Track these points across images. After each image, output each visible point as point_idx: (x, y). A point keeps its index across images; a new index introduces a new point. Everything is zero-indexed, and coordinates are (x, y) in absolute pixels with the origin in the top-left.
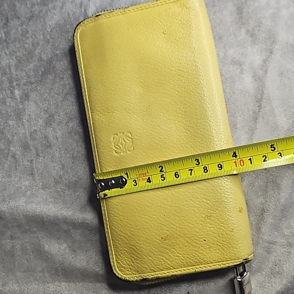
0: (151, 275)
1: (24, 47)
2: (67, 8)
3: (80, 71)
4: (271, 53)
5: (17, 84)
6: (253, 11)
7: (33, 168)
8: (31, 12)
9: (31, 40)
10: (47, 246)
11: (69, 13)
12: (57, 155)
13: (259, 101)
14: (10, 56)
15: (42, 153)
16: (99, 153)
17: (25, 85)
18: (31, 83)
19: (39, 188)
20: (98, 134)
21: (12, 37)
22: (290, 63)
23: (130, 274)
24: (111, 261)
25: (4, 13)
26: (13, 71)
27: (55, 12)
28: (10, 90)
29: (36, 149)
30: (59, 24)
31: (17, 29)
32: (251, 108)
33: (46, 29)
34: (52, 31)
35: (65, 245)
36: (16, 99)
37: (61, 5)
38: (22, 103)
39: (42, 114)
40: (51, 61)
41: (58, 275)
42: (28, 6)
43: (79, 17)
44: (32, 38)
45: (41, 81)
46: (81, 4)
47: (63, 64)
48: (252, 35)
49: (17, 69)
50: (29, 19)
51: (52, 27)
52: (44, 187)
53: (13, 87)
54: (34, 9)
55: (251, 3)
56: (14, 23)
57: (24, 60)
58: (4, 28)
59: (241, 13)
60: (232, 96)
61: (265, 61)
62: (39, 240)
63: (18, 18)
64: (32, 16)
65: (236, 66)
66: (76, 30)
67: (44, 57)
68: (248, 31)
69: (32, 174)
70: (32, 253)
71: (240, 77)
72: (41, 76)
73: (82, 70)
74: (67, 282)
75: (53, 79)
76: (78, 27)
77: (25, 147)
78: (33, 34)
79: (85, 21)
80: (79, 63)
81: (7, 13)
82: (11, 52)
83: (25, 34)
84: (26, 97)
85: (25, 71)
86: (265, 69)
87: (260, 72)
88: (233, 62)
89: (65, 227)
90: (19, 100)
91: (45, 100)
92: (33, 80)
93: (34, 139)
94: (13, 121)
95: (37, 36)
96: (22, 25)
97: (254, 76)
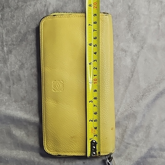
0: (62, 154)
1: (11, 24)
2: (37, 6)
3: (41, 43)
4: (142, 48)
5: (6, 44)
6: (136, 25)
7: (11, 91)
8: (17, 5)
9: (16, 21)
10: (14, 131)
11: (38, 10)
12: (24, 85)
13: (132, 72)
14: (3, 28)
15: (16, 83)
16: (45, 89)
17: (10, 45)
18: (14, 45)
19: (13, 101)
20: (46, 79)
21: (5, 17)
22: (151, 55)
23: (52, 152)
24: (44, 143)
25: (2, 3)
26: (4, 36)
27: (30, 7)
28: (2, 47)
29: (13, 81)
30: (32, 15)
31: (9, 14)
32: (128, 75)
33: (24, 16)
34: (27, 18)
35: (23, 132)
36: (5, 52)
37: (34, 4)
38: (8, 55)
39: (18, 62)
40: (25, 34)
41: (19, 147)
42: (16, 1)
43: (43, 12)
44: (16, 20)
45: (19, 44)
46: (45, 5)
47: (32, 37)
48: (134, 37)
49: (6, 36)
50: (16, 9)
51: (28, 16)
52: (16, 101)
53: (4, 45)
54: (19, 4)
55: (136, 20)
56: (7, 10)
57: (10, 31)
58: (1, 12)
59: (130, 24)
60: (119, 67)
61: (138, 52)
62: (10, 128)
63: (10, 7)
64: (18, 8)
65: (123, 52)
66: (42, 21)
67: (22, 31)
68: (132, 35)
69: (10, 93)
70: (6, 134)
71: (124, 58)
72: (19, 42)
73: (42, 43)
74: (23, 150)
75: (26, 45)
76: (43, 19)
77: (7, 79)
78: (17, 18)
79: (47, 17)
80: (41, 39)
81: (3, 4)
82: (4, 26)
83: (13, 17)
84: (10, 52)
85: (11, 38)
86: (138, 56)
87: (135, 57)
88: (122, 50)
89: (25, 124)
90: (6, 53)
91: (20, 55)
92: (15, 43)
93: (12, 75)
94: (2, 64)
95: (19, 19)
96: (11, 12)
97: (132, 59)
